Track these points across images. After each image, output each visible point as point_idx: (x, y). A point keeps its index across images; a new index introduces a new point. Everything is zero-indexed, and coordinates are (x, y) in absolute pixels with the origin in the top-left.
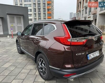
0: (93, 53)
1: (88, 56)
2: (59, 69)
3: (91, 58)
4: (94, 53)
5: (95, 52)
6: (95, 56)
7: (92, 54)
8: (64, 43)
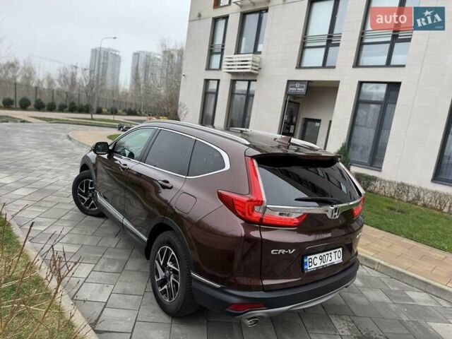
0: (322, 254)
1: (305, 261)
2: (219, 286)
3: (313, 266)
4: (325, 253)
5: (328, 252)
6: (326, 263)
7: (318, 256)
8: (244, 214)
